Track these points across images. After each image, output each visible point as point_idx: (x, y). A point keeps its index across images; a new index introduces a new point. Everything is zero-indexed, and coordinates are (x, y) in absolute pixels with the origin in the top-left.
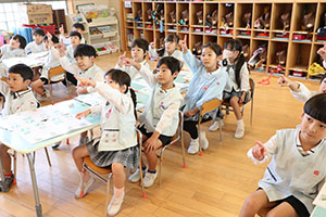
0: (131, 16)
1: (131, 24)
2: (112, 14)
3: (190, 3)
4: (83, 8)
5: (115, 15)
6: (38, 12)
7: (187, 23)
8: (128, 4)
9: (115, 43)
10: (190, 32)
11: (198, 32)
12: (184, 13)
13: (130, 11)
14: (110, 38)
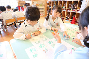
0: (48, 6)
1: (48, 8)
2: (43, 5)
3: (67, 1)
4: (35, 3)
5: (44, 5)
6: (21, 3)
7: (65, 8)
8: (48, 2)
9: (43, 13)
10: (66, 11)
11: (69, 11)
12: (64, 4)
13: (48, 4)
14: (42, 12)
